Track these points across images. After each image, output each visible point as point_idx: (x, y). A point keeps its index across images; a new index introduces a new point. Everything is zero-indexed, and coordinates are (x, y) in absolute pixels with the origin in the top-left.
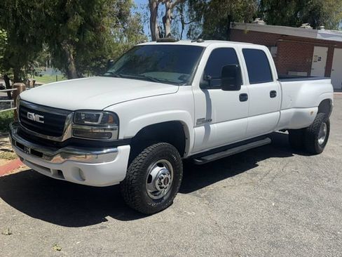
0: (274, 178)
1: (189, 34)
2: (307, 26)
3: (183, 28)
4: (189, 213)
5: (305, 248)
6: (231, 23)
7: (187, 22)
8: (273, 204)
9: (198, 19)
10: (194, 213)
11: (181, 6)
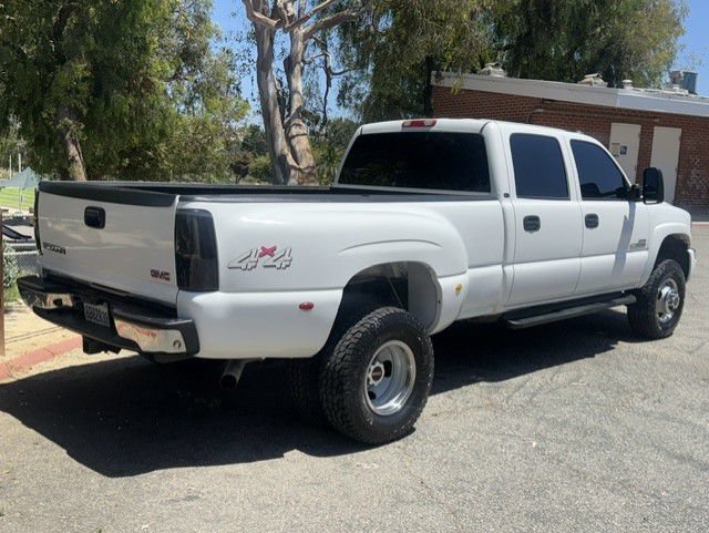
0: (534, 395)
1: (341, 96)
2: (594, 80)
3: (329, 84)
4: (365, 466)
5: (598, 522)
6: (434, 72)
7: (338, 71)
8: (534, 444)
9: (361, 65)
10: (376, 466)
11: (324, 36)
